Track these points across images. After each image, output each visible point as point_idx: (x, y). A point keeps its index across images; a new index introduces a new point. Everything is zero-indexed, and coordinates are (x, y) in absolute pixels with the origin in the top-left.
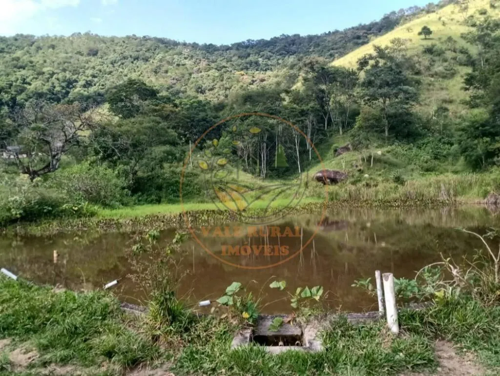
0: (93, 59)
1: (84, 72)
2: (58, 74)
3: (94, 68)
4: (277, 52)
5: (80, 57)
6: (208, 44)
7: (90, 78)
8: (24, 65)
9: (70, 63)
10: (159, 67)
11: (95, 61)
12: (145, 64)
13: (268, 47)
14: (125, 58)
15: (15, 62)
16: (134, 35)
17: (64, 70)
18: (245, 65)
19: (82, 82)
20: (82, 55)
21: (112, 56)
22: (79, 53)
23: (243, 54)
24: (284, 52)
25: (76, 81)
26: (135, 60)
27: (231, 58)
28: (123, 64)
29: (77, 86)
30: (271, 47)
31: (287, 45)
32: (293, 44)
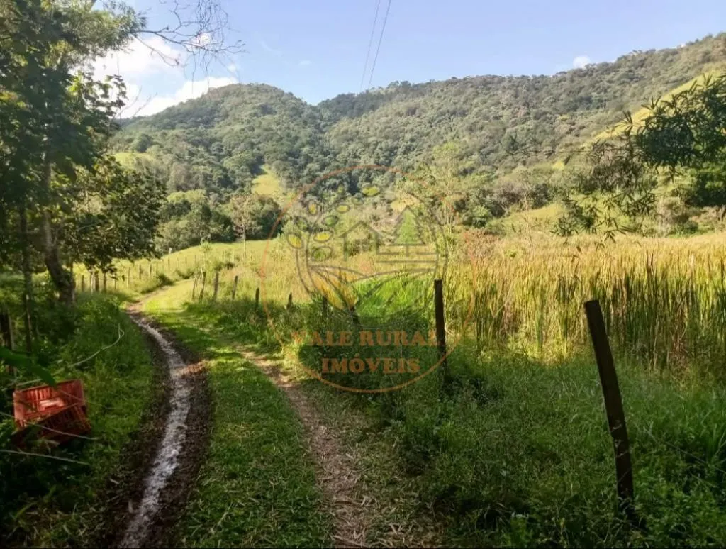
0: (411, 120)
1: (403, 137)
2: (381, 142)
3: (412, 130)
4: (618, 80)
5: (399, 118)
6: (539, 75)
7: (409, 143)
8: (352, 136)
9: (390, 127)
10: (475, 123)
11: (414, 120)
12: (462, 121)
13: (608, 74)
14: (443, 114)
15: (345, 135)
16: (454, 78)
17: (386, 137)
18: (574, 104)
19: (401, 149)
20: (401, 116)
21: (431, 113)
22: (399, 114)
23: (575, 89)
24: (625, 80)
25: (397, 148)
26: (452, 115)
27: (560, 95)
28: (440, 121)
29: (399, 153)
30: (612, 74)
31: (633, 68)
32: (642, 66)
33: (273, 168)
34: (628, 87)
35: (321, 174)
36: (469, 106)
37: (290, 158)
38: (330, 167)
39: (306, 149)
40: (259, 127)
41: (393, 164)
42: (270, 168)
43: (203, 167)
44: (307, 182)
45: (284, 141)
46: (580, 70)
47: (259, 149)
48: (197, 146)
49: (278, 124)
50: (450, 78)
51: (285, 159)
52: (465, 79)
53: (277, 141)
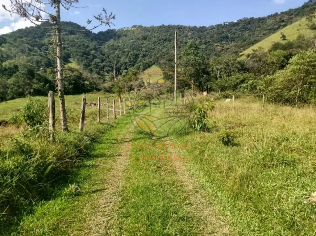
0: (145, 42)
1: (142, 49)
2: (131, 51)
3: (146, 47)
4: (239, 29)
5: (139, 41)
6: (202, 26)
7: (145, 53)
8: (116, 47)
9: (135, 45)
12: (170, 43)
13: (235, 27)
14: (160, 40)
15: (112, 47)
16: (163, 25)
17: (133, 49)
18: (220, 39)
19: (141, 55)
20: (140, 40)
21: (154, 40)
22: (138, 39)
23: (220, 32)
24: (243, 29)
25: (139, 55)
26: (164, 41)
27: (214, 35)
28: (159, 43)
29: (140, 57)
30: (236, 27)
31: (245, 25)
32: (249, 24)
33: (76, 60)
34: (244, 33)
35: (102, 64)
36: (172, 37)
37: (85, 56)
38: (106, 61)
39: (93, 52)
40: (68, 40)
41: (137, 62)
42: (74, 60)
43: (36, 57)
44: (94, 68)
45: (81, 47)
46: (221, 24)
47: (68, 50)
48: (34, 47)
49: (78, 39)
50: (161, 25)
51: (82, 56)
52: (168, 26)
53: (78, 47)
